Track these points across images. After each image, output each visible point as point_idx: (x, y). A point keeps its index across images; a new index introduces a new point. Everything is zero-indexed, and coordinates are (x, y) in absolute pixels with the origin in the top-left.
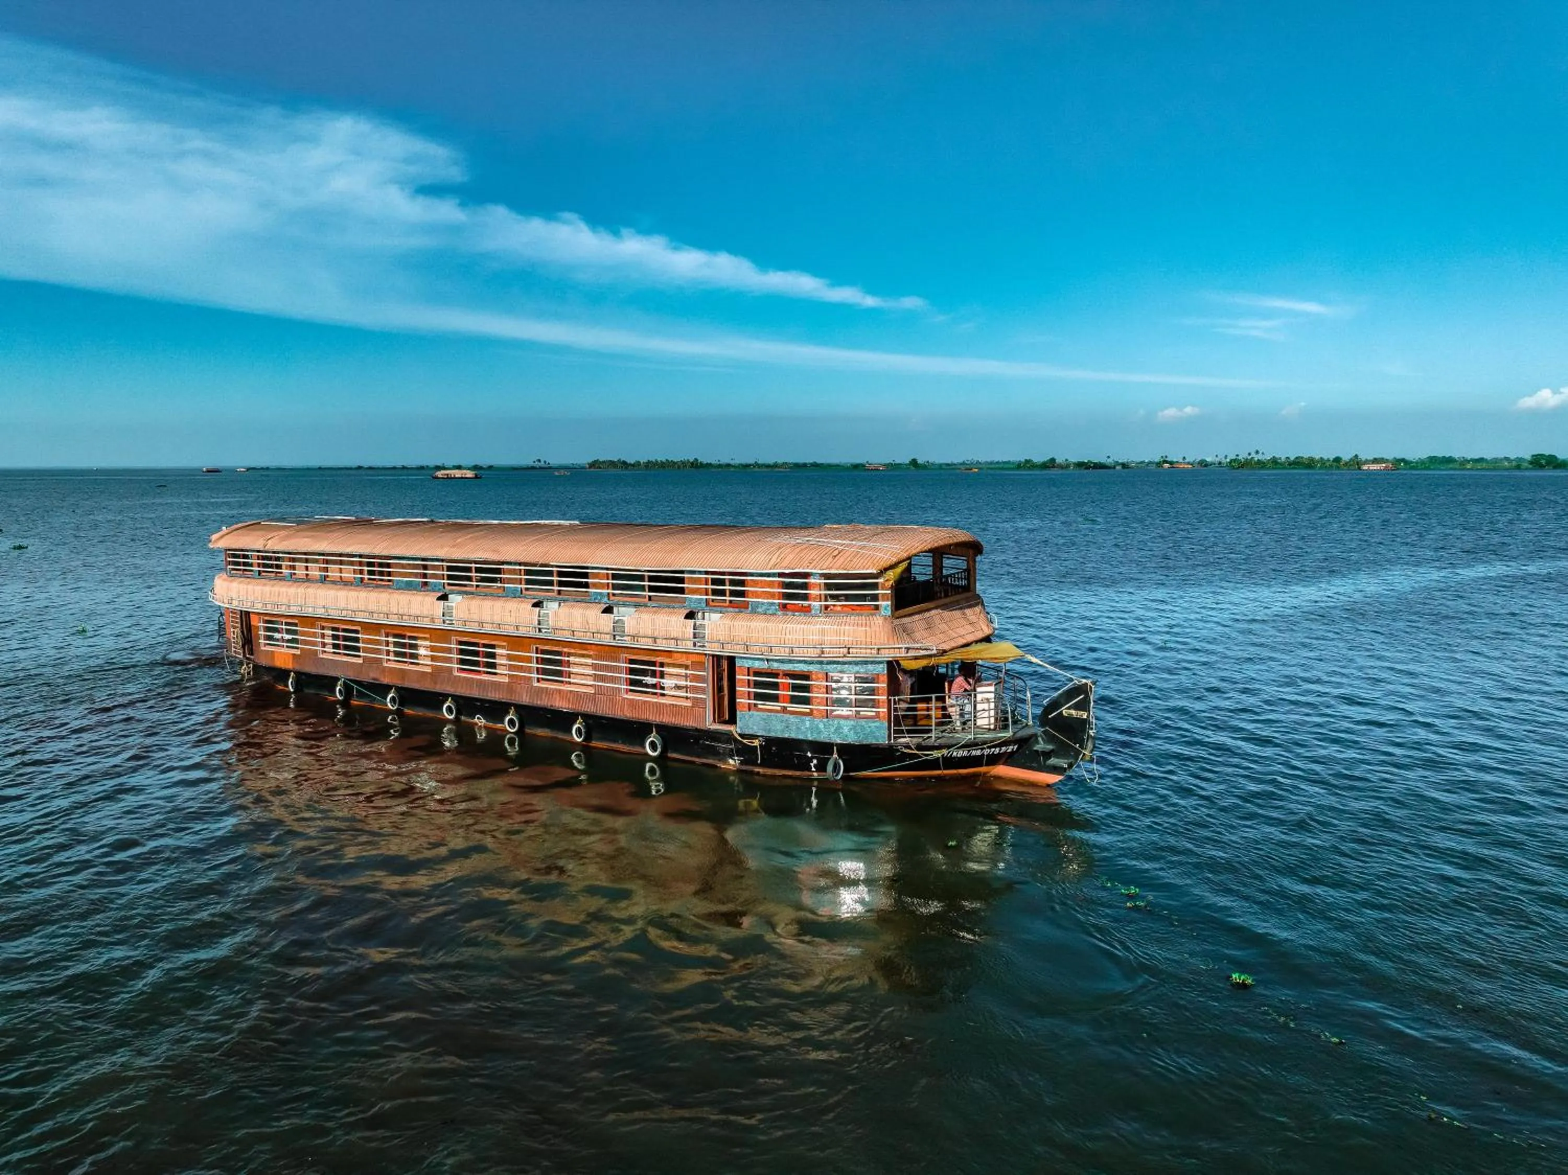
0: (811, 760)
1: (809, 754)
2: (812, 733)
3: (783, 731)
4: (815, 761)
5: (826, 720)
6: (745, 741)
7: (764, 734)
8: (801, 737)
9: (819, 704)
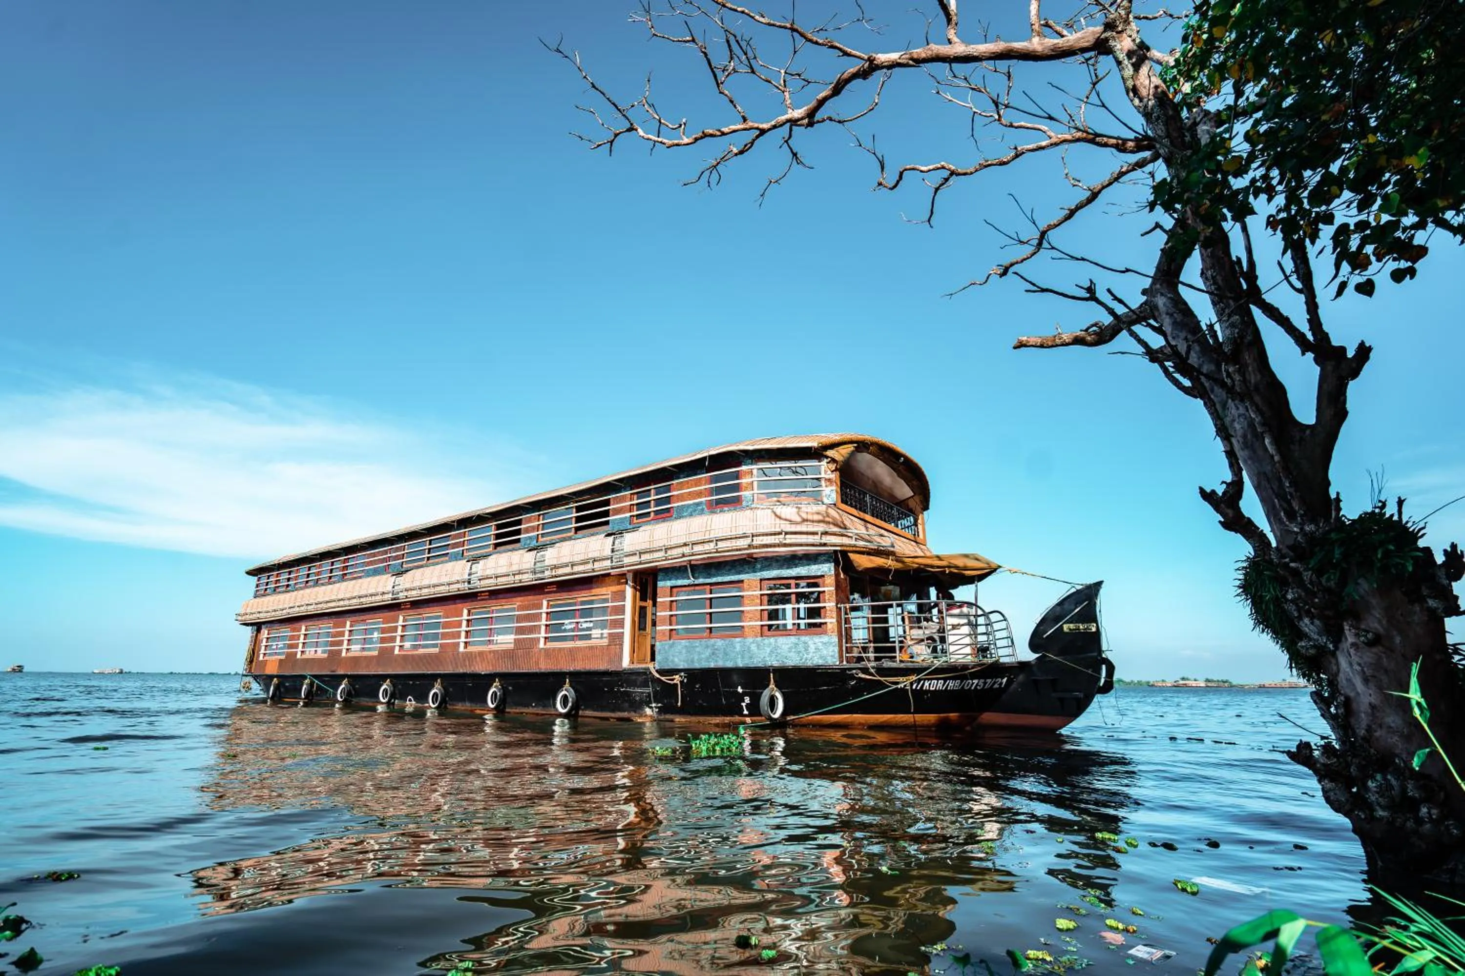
0: (741, 698)
1: (740, 690)
2: (743, 657)
3: (707, 659)
4: (747, 700)
5: (759, 639)
6: (663, 678)
7: (686, 666)
8: (729, 664)
9: (751, 619)
